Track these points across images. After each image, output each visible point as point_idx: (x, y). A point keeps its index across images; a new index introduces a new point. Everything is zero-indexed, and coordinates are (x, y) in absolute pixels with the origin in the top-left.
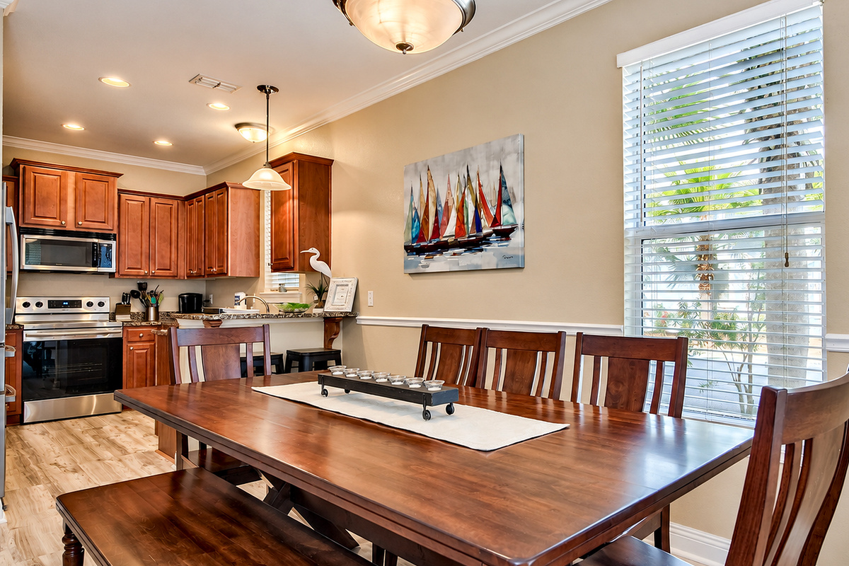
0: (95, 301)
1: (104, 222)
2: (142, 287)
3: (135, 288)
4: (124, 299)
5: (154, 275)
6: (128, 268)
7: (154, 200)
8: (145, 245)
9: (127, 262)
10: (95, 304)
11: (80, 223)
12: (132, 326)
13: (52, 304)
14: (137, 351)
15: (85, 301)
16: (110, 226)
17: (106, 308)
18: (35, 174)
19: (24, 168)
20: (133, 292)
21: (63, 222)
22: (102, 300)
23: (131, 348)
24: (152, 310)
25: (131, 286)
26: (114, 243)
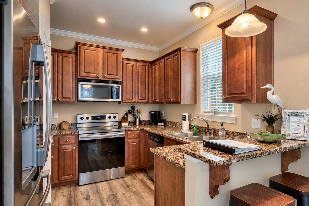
0: (112, 116)
1: (116, 75)
2: (133, 108)
3: (130, 109)
4: (126, 114)
5: (138, 103)
6: (127, 99)
7: (138, 64)
8: (134, 86)
9: (126, 96)
10: (112, 117)
11: (105, 76)
12: (130, 131)
13: (94, 118)
14: (132, 144)
15: (107, 115)
16: (119, 77)
17: (117, 119)
18: (85, 50)
19: (80, 47)
20: (129, 111)
21: (98, 75)
22: (115, 115)
23: (129, 142)
24: (138, 120)
25: (128, 108)
26: (120, 86)
